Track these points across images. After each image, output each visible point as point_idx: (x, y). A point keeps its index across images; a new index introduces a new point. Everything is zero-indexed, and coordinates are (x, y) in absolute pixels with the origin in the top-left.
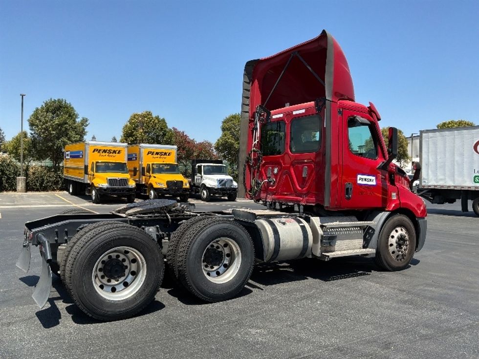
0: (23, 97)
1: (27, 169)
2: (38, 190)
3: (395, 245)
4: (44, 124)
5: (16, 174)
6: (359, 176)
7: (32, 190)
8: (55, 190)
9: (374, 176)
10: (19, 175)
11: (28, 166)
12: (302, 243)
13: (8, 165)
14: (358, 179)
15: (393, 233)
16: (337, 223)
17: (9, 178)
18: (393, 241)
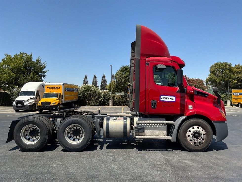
0: (111, 67)
1: (114, 97)
2: (118, 106)
3: (191, 136)
4: (119, 77)
5: (110, 99)
6: (161, 97)
7: (116, 105)
8: (125, 105)
9: (174, 96)
10: (111, 99)
11: (114, 95)
12: (122, 130)
13: (107, 95)
14: (161, 98)
15: (191, 129)
16: (150, 121)
17: (107, 100)
18: (189, 134)
